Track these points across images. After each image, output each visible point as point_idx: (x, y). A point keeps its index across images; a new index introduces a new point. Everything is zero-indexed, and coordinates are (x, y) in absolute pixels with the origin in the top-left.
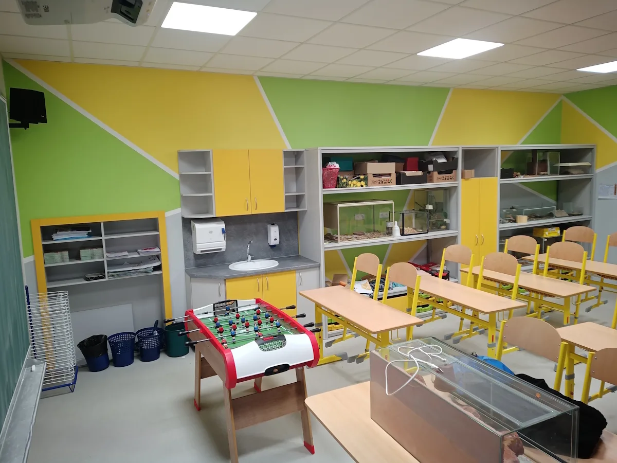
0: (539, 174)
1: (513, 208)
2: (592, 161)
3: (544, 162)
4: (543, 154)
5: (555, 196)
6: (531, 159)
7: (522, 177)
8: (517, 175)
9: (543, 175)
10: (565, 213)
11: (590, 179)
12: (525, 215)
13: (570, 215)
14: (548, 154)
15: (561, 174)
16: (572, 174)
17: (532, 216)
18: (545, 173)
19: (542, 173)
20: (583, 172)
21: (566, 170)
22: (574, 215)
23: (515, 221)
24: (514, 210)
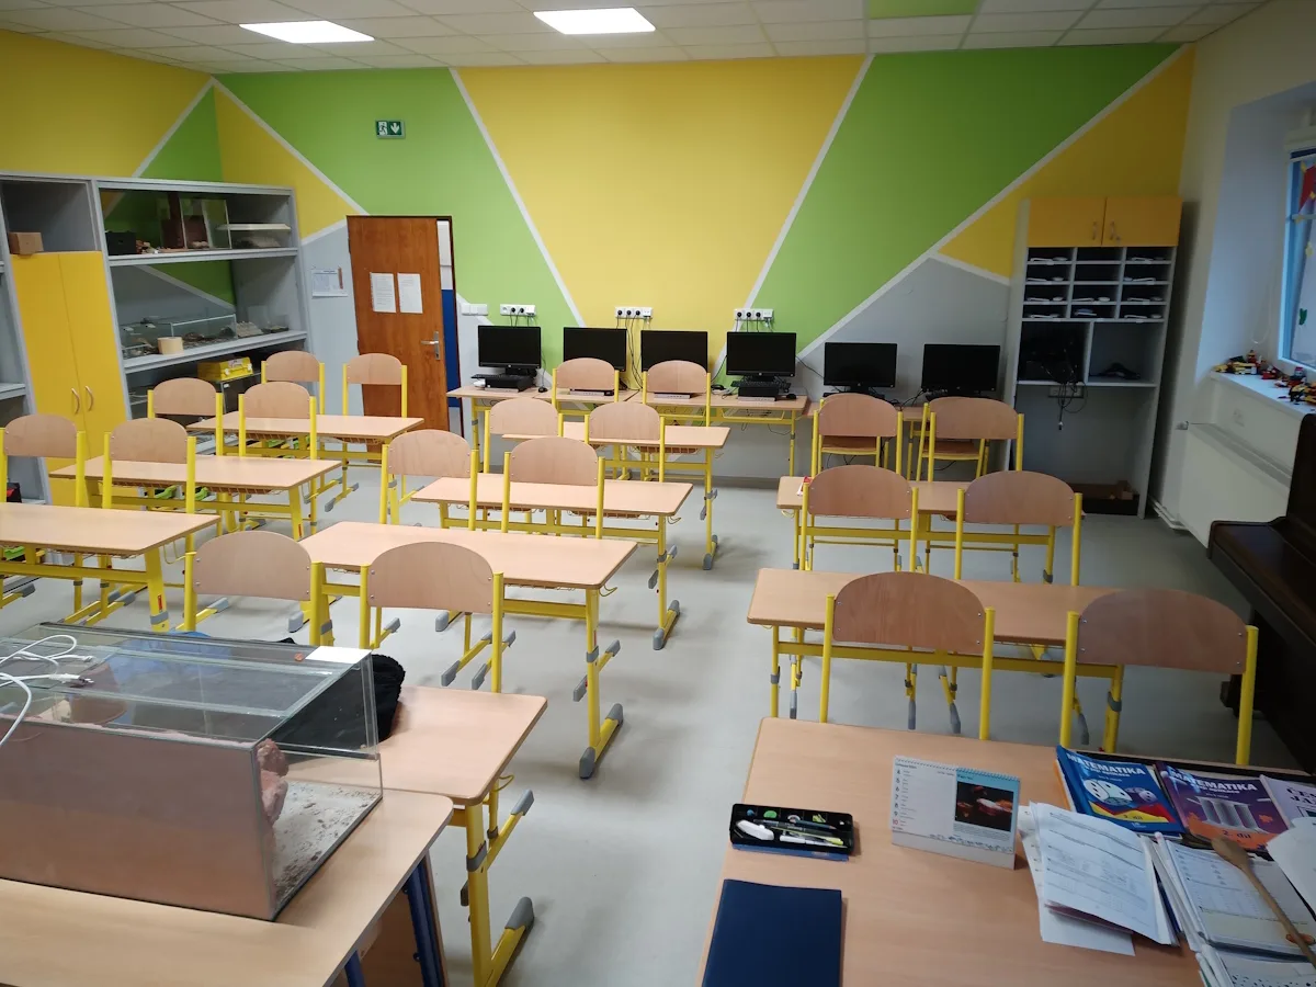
0: (191, 247)
1: (145, 322)
2: (291, 220)
3: (197, 220)
4: (193, 202)
5: (229, 295)
6: (168, 212)
7: (156, 252)
8: (145, 248)
9: (201, 248)
10: (255, 329)
11: (292, 259)
12: (176, 336)
13: (267, 332)
14: (204, 203)
15: (235, 247)
16: (257, 247)
17: (191, 338)
18: (204, 243)
19: (198, 244)
20: (276, 244)
21: (245, 239)
22: (273, 332)
23: (157, 351)
24: (151, 326)
